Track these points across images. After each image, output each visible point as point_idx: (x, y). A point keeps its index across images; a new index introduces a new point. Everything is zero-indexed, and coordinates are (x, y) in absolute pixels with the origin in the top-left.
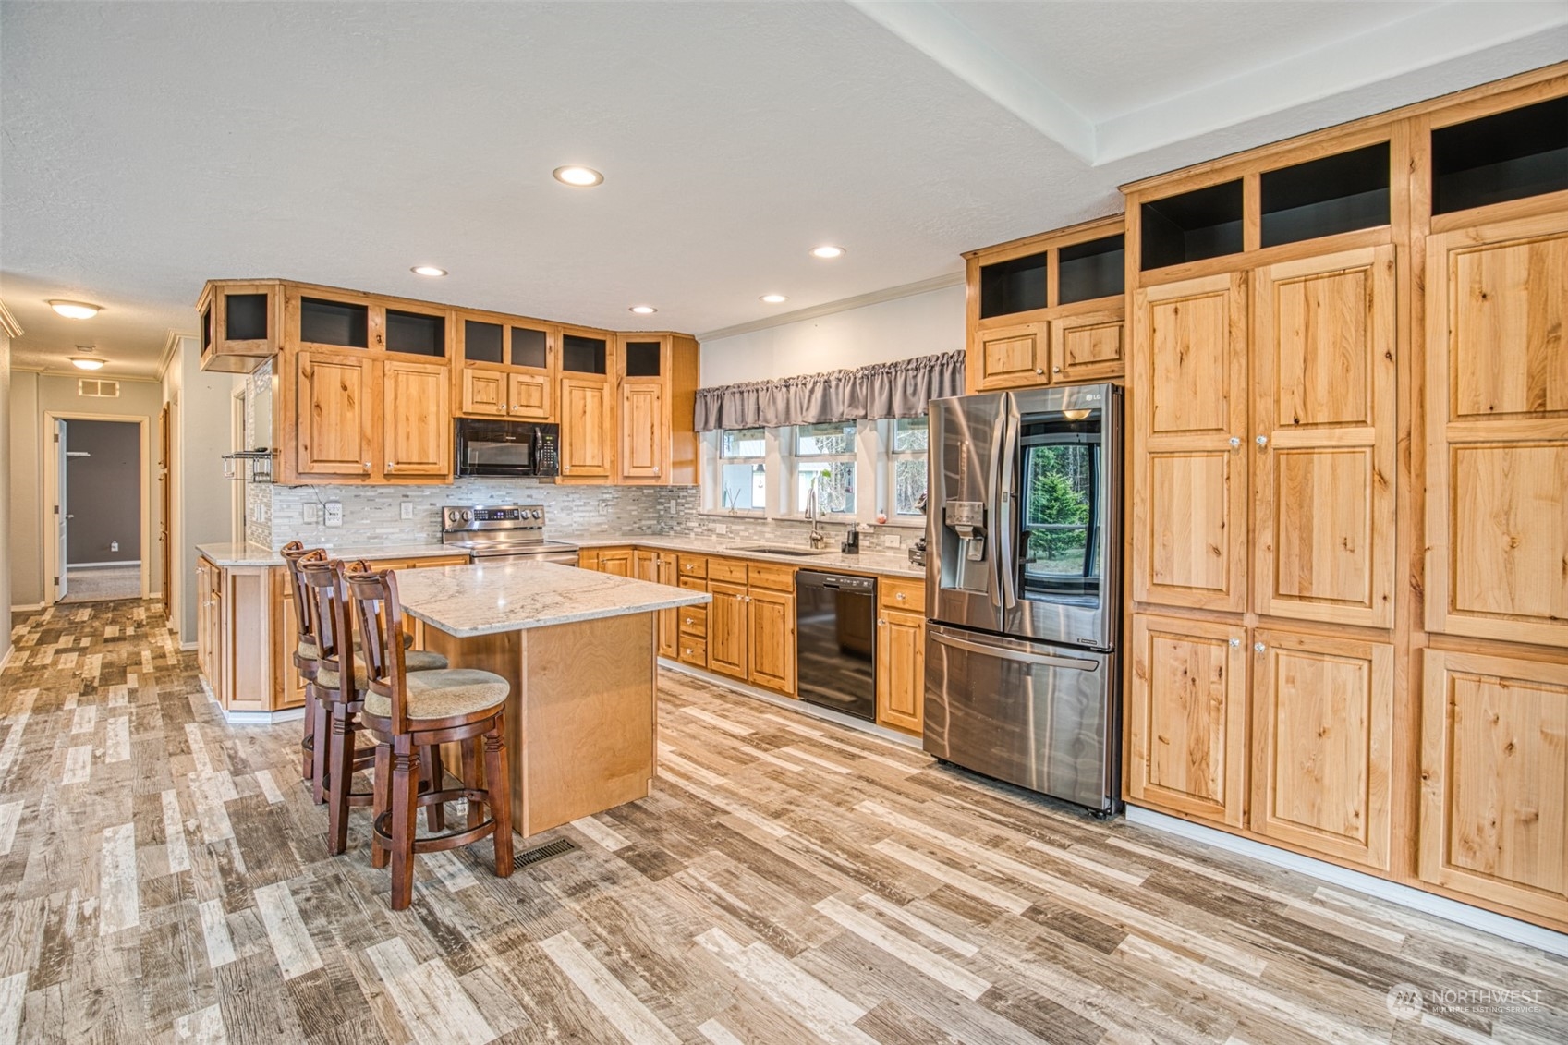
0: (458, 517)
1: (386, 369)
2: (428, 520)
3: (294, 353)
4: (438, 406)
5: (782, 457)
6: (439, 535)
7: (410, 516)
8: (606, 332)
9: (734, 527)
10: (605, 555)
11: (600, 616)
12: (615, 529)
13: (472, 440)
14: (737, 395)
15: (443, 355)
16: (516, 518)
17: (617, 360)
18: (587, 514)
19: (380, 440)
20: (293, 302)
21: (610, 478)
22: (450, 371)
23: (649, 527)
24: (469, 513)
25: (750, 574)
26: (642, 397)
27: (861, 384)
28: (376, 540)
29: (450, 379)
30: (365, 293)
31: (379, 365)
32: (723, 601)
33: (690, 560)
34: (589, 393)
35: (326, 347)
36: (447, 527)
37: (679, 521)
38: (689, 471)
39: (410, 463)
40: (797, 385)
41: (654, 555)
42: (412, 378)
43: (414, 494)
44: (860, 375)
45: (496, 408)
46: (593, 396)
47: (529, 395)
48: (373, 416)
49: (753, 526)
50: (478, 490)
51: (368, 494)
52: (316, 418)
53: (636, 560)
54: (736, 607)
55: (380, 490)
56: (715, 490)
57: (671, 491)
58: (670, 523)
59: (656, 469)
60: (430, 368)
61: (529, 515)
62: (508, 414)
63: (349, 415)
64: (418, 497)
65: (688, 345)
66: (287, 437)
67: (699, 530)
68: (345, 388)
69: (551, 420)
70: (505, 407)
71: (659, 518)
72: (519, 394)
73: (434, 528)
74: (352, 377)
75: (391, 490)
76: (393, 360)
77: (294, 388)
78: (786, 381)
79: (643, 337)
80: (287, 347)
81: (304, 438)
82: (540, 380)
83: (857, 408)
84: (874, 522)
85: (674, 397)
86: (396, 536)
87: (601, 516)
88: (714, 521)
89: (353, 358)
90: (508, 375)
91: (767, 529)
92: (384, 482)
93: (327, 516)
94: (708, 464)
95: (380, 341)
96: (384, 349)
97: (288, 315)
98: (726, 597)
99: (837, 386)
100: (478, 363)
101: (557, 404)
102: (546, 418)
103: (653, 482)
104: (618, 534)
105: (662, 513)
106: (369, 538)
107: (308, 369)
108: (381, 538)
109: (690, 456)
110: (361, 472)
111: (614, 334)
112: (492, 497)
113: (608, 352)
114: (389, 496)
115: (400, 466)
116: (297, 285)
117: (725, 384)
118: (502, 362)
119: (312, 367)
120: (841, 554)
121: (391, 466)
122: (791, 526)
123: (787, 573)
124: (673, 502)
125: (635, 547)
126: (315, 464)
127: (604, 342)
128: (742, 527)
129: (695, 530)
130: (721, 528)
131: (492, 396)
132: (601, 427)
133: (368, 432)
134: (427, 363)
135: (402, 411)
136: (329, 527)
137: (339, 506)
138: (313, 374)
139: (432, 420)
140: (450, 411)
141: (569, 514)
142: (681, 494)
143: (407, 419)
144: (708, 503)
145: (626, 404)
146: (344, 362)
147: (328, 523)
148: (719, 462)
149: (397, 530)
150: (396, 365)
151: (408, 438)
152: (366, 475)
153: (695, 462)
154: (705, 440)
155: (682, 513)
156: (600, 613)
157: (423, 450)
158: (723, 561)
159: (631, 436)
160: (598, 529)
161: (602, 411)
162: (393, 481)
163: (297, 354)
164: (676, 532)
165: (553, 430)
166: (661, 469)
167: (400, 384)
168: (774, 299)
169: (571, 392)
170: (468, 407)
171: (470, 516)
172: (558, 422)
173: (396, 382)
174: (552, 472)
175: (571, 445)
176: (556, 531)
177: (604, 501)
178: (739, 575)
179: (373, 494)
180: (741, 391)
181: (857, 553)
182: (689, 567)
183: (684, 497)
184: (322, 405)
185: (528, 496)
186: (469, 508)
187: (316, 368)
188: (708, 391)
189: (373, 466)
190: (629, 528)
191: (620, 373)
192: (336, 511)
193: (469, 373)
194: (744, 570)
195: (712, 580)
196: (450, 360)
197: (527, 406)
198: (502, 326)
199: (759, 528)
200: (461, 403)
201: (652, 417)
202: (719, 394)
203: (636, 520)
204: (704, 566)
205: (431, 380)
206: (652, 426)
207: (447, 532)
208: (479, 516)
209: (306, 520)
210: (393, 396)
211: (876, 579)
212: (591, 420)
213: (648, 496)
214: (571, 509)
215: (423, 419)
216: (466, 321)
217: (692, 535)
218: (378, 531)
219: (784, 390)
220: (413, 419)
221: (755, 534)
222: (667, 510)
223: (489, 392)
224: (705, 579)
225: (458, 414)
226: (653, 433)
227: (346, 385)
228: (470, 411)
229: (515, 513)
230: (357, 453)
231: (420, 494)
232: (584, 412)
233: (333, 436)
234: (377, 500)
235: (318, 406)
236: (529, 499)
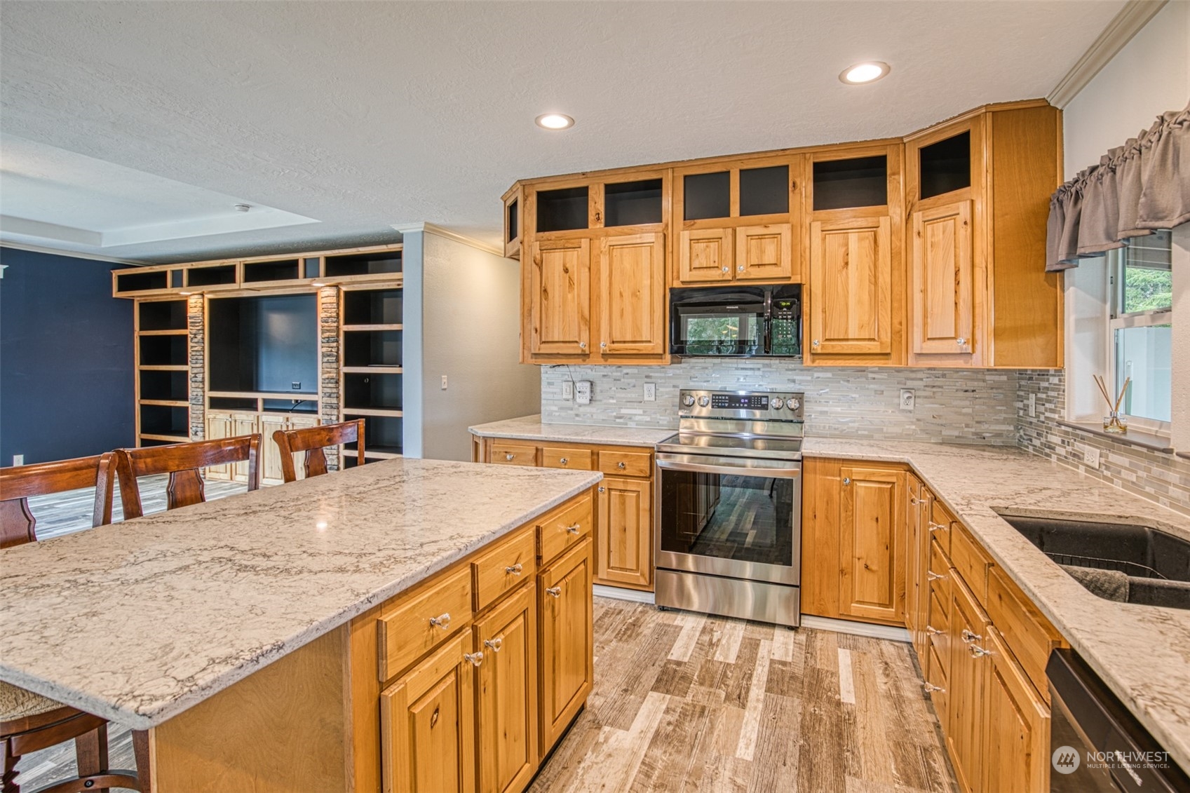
2: (670, 403)
3: (531, 244)
4: (652, 278)
7: (653, 398)
8: (885, 142)
13: (685, 313)
16: (765, 407)
17: (904, 179)
20: (530, 199)
21: (894, 356)
22: (666, 237)
23: (997, 434)
24: (707, 398)
25: (990, 591)
26: (939, 226)
28: (621, 420)
29: (665, 247)
30: (586, 174)
31: (597, 243)
34: (854, 237)
37: (1040, 431)
38: (1042, 343)
39: (624, 342)
41: (918, 487)
42: (627, 251)
43: (656, 375)
45: (719, 272)
46: (860, 240)
47: (762, 251)
48: (591, 295)
49: (1144, 463)
51: (614, 374)
52: (544, 302)
55: (625, 371)
57: (1031, 379)
58: (1030, 432)
59: (962, 340)
60: (647, 237)
61: (783, 405)
62: (735, 278)
63: (570, 296)
64: (661, 378)
66: (526, 321)
68: (566, 271)
69: (790, 280)
70: (730, 269)
71: (1018, 422)
72: (748, 252)
74: (572, 259)
75: (635, 371)
76: (608, 236)
79: (945, 130)
80: (526, 240)
81: (535, 321)
82: (777, 229)
86: (640, 417)
88: (1083, 440)
89: (575, 240)
93: (578, 394)
94: (1082, 330)
95: (598, 219)
96: (603, 225)
100: (699, 222)
101: (798, 255)
102: (789, 278)
103: (960, 363)
105: (1022, 414)
106: (615, 417)
107: (538, 258)
108: (626, 419)
109: (1040, 317)
110: (580, 352)
111: (900, 141)
113: (889, 172)
114: (633, 376)
115: (616, 345)
116: (532, 182)
117: (1091, 163)
118: (727, 215)
121: (607, 345)
124: (1032, 398)
125: (908, 468)
126: (543, 345)
127: (883, 158)
130: (1092, 456)
131: (713, 259)
132: (874, 283)
133: (586, 311)
134: (643, 233)
135: (616, 289)
137: (588, 384)
138: (541, 261)
139: (645, 296)
140: (666, 282)
142: (1042, 385)
143: (621, 295)
144: (1076, 405)
145: (917, 242)
146: (567, 246)
147: (578, 401)
148: (1112, 325)
149: (641, 412)
151: (622, 315)
155: (1042, 417)
157: (637, 328)
158: (963, 536)
159: (924, 291)
161: (876, 260)
162: (611, 361)
164: (1035, 448)
165: (793, 293)
166: (975, 341)
167: (615, 259)
169: (824, 239)
170: (686, 275)
171: (707, 401)
172: (802, 281)
173: (612, 257)
174: (794, 350)
175: (824, 311)
177: (906, 390)
178: (978, 581)
179: (619, 374)
180: (1113, 167)
183: (1045, 391)
184: (549, 290)
187: (543, 256)
189: (591, 345)
191: (910, 198)
192: (583, 390)
193: (685, 236)
194: (984, 576)
195: (954, 568)
196: (667, 225)
197: (759, 265)
198: (731, 172)
199: (1156, 470)
200: (677, 271)
201: (957, 256)
202: (1078, 188)
204: (949, 533)
205: (647, 250)
206: (958, 272)
208: (716, 402)
209: (564, 397)
210: (608, 273)
212: (856, 278)
215: (636, 294)
216: (686, 177)
218: (624, 411)
220: (627, 294)
221: (1148, 482)
222: (1026, 408)
223: (708, 252)
224: (948, 560)
225: (674, 285)
226: (958, 283)
227: (568, 266)
228: (688, 280)
229: (764, 401)
230: (577, 334)
231: (663, 375)
232: (847, 264)
233: (556, 318)
234: (622, 380)
235: (545, 291)
236: (792, 385)
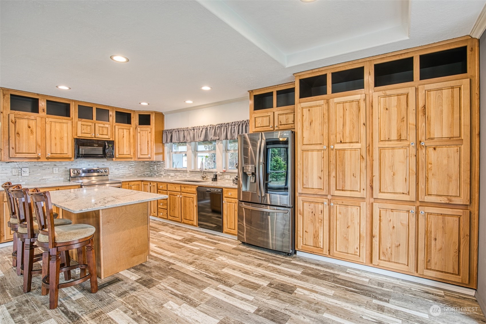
0: (76, 172)
1: (47, 121)
2: (64, 173)
3: (7, 114)
4: (68, 134)
5: (192, 152)
6: (69, 178)
7: (57, 172)
8: (131, 111)
9: (176, 174)
10: (131, 184)
11: (129, 204)
12: (135, 175)
13: (81, 146)
14: (177, 132)
15: (69, 116)
16: (99, 172)
17: (135, 120)
18: (125, 170)
19: (44, 146)
20: (7, 96)
21: (133, 158)
22: (72, 122)
23: (147, 174)
24: (80, 171)
25: (182, 189)
26: (144, 132)
27: (217, 129)
28: (43, 181)
29: (72, 125)
30: (37, 94)
31: (44, 119)
32: (173, 197)
33: (162, 184)
34: (125, 131)
35: (21, 113)
36: (72, 176)
37: (158, 172)
38: (161, 156)
39: (56, 154)
40: (197, 129)
41: (149, 183)
42: (57, 124)
43: (59, 164)
44: (217, 126)
45: (90, 135)
46: (127, 132)
47: (103, 131)
48: (41, 137)
49: (183, 173)
50: (84, 163)
51: (39, 165)
52: (17, 138)
53: (143, 185)
54: (177, 199)
55: (45, 163)
56: (170, 162)
57: (155, 162)
58: (155, 173)
59: (149, 155)
60: (64, 121)
61: (103, 171)
62: (95, 137)
63: (31, 137)
64: (60, 165)
65: (160, 116)
66: (5, 144)
67: (165, 175)
68: (29, 127)
69: (111, 139)
70: (94, 135)
71: (151, 171)
72: (99, 130)
73: (66, 176)
74: (32, 124)
75: (49, 163)
76: (49, 118)
77: (7, 127)
78: (193, 128)
79: (144, 112)
80: (4, 112)
81: (12, 145)
82: (107, 126)
83: (216, 136)
84: (222, 171)
85: (155, 132)
86: (51, 179)
87: (130, 171)
88: (170, 172)
89: (33, 117)
90: (95, 124)
91: (187, 174)
92: (46, 160)
93: (23, 172)
94: (167, 154)
95: (44, 111)
96: (46, 114)
97: (4, 100)
98: (174, 196)
99: (210, 130)
100: (83, 120)
101: (113, 134)
102: (109, 139)
103: (148, 160)
104: (136, 177)
105: (152, 169)
106: (40, 180)
107: (14, 120)
108: (45, 180)
109: (161, 151)
110: (37, 157)
111: (134, 111)
112: (89, 165)
113: (132, 117)
114: (48, 165)
115: (53, 155)
116: (8, 90)
117: (173, 128)
118: (92, 119)
119: (15, 120)
120: (211, 181)
121: (49, 155)
122: (195, 173)
123: (194, 188)
124: (156, 166)
125: (142, 181)
126: (17, 154)
127: (130, 114)
128: (179, 174)
129: (163, 175)
130: (172, 174)
131: (89, 131)
132: (130, 142)
133: (39, 143)
134: (64, 119)
135: (53, 136)
136: (23, 177)
137: (28, 169)
138: (16, 122)
139: (65, 139)
140: (72, 136)
141: (118, 171)
142: (158, 163)
143: (55, 138)
144: (168, 166)
145: (139, 134)
146: (29, 118)
147: (23, 175)
148: (171, 153)
149: (52, 177)
150: (50, 119)
151: (56, 145)
152: (38, 158)
153: (163, 153)
154: (166, 146)
155: (159, 170)
156: (128, 203)
157: (62, 149)
158: (172, 185)
159: (140, 145)
160: (129, 175)
161: (130, 137)
162: (50, 160)
163: (9, 114)
164: (156, 176)
165: (112, 143)
166: (151, 155)
167: (52, 126)
168: (189, 102)
169: (118, 130)
170: (79, 134)
171: (81, 171)
172: (114, 140)
173: (51, 125)
174: (112, 156)
175: (119, 148)
176: (113, 176)
177: (131, 166)
178: (178, 189)
179: (42, 164)
180: (178, 130)
181: (217, 181)
182: (161, 187)
183: (159, 164)
184: (20, 133)
185: (103, 165)
186: (80, 169)
187: (17, 120)
188: (167, 130)
189: (41, 155)
190: (140, 175)
191: (136, 124)
192: (26, 171)
193: (80, 123)
194: (180, 187)
195: (169, 191)
196: (72, 118)
197: (102, 135)
198: (92, 107)
199: (185, 174)
200: (77, 133)
201: (148, 138)
202: (171, 131)
203: (143, 172)
204: (166, 186)
205: (65, 125)
206: (148, 142)
207: (72, 177)
208: (84, 172)
209: (13, 174)
210: (49, 130)
211: (222, 189)
212: (126, 139)
213: (147, 164)
214: (119, 169)
215: (61, 139)
216: (78, 105)
217: (162, 177)
218: (44, 177)
219: (193, 131)
220: (58, 138)
221: (183, 176)
222: (153, 169)
223: (88, 130)
224: (167, 191)
225: (76, 137)
226: (148, 144)
227: (30, 126)
228: (80, 136)
229: (98, 171)
230: (35, 150)
231: (61, 164)
232: (124, 137)
233: (24, 144)
234: (43, 167)
235: (18, 133)
236: (103, 166)
